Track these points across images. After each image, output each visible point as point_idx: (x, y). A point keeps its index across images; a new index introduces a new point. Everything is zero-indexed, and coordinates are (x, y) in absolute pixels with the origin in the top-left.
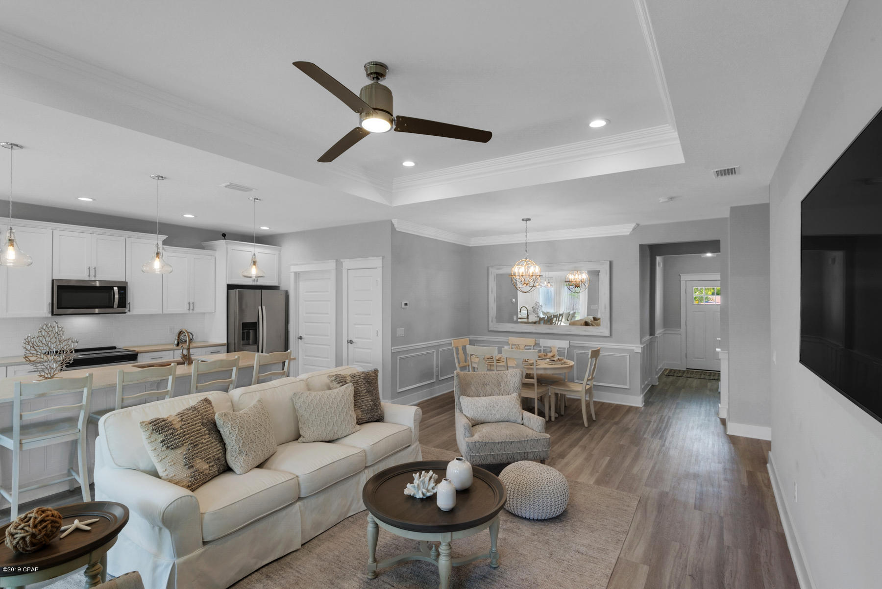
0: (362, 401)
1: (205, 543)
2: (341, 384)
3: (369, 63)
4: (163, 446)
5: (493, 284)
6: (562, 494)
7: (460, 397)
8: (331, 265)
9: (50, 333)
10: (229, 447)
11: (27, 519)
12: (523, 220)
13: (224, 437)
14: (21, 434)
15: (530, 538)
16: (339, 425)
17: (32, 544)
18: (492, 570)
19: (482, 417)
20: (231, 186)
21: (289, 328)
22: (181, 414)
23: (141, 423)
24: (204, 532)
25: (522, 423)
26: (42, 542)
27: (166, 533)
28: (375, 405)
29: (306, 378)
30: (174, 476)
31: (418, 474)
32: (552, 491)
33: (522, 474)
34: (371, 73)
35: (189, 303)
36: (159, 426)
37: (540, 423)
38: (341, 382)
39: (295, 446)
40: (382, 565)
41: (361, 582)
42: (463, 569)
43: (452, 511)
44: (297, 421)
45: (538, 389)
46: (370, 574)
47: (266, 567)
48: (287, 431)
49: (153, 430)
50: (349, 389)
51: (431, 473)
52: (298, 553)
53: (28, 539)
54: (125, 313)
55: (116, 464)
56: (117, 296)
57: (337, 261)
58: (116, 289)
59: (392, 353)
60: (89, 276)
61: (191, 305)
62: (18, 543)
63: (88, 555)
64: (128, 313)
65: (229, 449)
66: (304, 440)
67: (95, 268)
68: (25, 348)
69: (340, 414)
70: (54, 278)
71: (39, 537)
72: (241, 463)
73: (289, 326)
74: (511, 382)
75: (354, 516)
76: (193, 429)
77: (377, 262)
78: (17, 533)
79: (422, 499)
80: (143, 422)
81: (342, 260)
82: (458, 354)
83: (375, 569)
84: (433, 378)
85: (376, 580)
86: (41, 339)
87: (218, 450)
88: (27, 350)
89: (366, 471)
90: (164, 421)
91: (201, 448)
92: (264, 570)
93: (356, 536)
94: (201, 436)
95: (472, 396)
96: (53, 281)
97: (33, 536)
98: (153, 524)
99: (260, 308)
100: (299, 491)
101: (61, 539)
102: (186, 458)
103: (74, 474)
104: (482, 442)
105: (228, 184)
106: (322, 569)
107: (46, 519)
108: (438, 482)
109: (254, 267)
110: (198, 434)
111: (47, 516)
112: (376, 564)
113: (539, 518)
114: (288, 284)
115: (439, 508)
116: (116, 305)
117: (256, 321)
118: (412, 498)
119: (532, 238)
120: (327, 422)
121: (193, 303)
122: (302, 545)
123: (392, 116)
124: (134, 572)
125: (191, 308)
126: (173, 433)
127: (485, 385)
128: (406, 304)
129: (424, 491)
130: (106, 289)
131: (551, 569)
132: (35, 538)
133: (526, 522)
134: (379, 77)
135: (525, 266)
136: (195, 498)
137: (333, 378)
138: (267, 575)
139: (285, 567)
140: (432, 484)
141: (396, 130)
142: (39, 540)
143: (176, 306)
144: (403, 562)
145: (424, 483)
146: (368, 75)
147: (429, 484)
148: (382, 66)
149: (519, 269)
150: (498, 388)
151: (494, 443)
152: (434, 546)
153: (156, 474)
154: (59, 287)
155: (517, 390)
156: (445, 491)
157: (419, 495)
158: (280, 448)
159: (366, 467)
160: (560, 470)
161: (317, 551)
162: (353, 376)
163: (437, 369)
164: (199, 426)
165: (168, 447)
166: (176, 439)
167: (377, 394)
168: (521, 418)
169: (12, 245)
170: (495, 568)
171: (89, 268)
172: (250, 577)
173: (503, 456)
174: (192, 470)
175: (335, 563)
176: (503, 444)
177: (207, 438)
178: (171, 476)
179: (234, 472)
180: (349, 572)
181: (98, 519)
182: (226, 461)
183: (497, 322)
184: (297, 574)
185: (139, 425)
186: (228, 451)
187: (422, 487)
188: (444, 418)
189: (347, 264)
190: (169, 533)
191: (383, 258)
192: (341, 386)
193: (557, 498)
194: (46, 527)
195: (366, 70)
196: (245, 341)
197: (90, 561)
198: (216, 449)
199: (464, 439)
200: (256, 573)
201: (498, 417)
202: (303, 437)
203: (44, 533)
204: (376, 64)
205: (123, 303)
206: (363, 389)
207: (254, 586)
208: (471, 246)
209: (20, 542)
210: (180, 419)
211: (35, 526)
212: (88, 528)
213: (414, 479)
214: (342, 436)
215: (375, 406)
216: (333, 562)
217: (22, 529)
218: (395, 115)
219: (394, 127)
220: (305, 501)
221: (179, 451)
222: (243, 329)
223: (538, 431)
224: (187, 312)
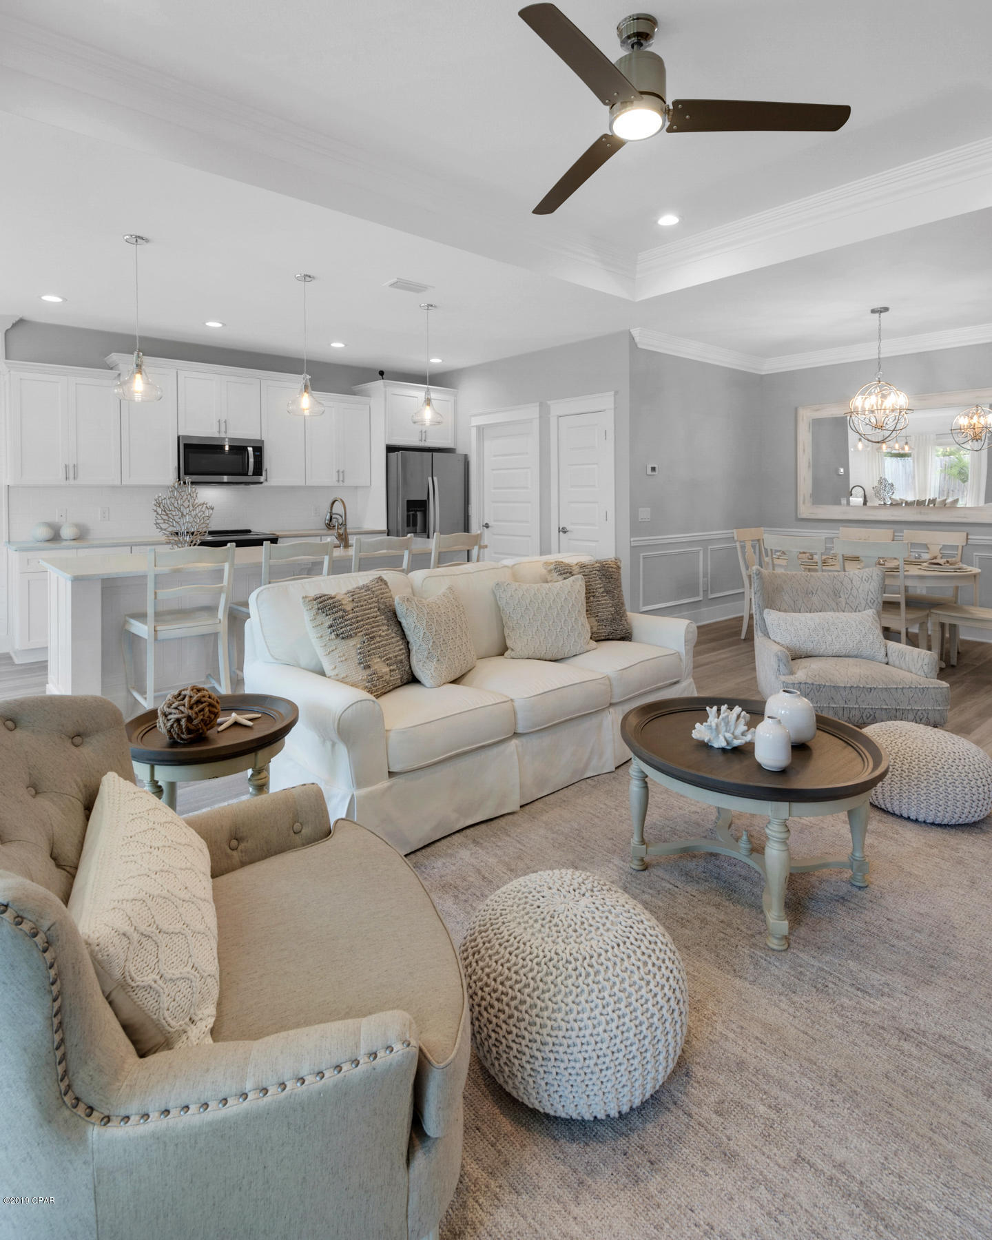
0: (598, 605)
1: (391, 774)
2: (564, 576)
3: (626, 19)
4: (331, 633)
5: (805, 436)
6: (985, 783)
7: (763, 610)
8: (532, 412)
9: (183, 494)
10: (414, 648)
11: (181, 697)
12: (873, 311)
13: (407, 632)
14: (156, 621)
15: (923, 851)
16: (565, 637)
17: (189, 731)
18: (855, 890)
19: (808, 647)
20: (399, 285)
21: (470, 512)
22: (352, 593)
23: (303, 598)
24: (390, 760)
25: (885, 660)
26: (198, 730)
27: (342, 749)
28: (617, 613)
29: (513, 563)
30: (347, 676)
31: (715, 708)
32: (964, 774)
33: (900, 740)
34: (629, 37)
35: (338, 472)
36: (325, 605)
37: (926, 661)
38: (564, 573)
39: (499, 660)
40: (655, 851)
41: (622, 872)
42: (800, 881)
43: (783, 772)
44: (502, 627)
45: (906, 613)
46: (636, 862)
47: (472, 829)
48: (488, 639)
49: (319, 609)
50: (577, 585)
51: (737, 709)
52: (515, 817)
53: (183, 722)
54: (261, 483)
55: (272, 656)
56: (251, 460)
57: (541, 405)
58: (250, 449)
59: (632, 547)
60: (219, 432)
61: (341, 474)
62: (172, 726)
63: (253, 754)
64: (265, 484)
65: (414, 650)
66: (513, 654)
67: (225, 422)
68: (156, 511)
69: (566, 620)
70: (180, 434)
71: (195, 722)
72: (432, 670)
73: (470, 509)
74: (860, 591)
75: (596, 778)
76: (368, 614)
77: (606, 401)
78: (170, 714)
79: (723, 750)
80: (306, 597)
81: (548, 402)
82: (744, 553)
83: (643, 855)
84: (698, 595)
85: (646, 873)
86: (173, 500)
87: (400, 650)
88: (158, 514)
89: (611, 710)
90: (332, 598)
91: (379, 642)
92: (468, 831)
93: (602, 806)
94: (378, 626)
95: (785, 611)
96: (179, 438)
97: (189, 719)
98: (324, 736)
99: (430, 479)
100: (516, 724)
101: (218, 732)
102: (360, 653)
103: (213, 681)
104: (813, 684)
105: (395, 280)
106: (556, 845)
107: (203, 699)
108: (752, 725)
109: (428, 408)
110: (374, 622)
111: (204, 696)
112: (644, 846)
113: (938, 821)
114: (468, 445)
115: (759, 766)
116: (250, 473)
117: (425, 498)
118: (705, 746)
119: (891, 348)
120: (547, 630)
121: (343, 472)
122: (521, 807)
123: (665, 103)
124: (313, 784)
125: (341, 479)
126: (343, 617)
127: (808, 593)
128: (653, 469)
129: (728, 735)
130: (239, 449)
131: (976, 905)
132: (191, 723)
133: (910, 825)
134: (642, 41)
135: (877, 396)
136: (379, 705)
137: (552, 567)
138: (474, 840)
139: (499, 833)
140: (742, 727)
141: (670, 130)
142: (195, 726)
143: (323, 476)
144: (687, 853)
145: (727, 724)
146: (623, 43)
147: (736, 726)
148: (649, 20)
149: (864, 401)
150: (836, 599)
151: (836, 688)
152: (744, 833)
153: (323, 673)
154: (186, 446)
155: (873, 604)
156: (771, 737)
157: (720, 743)
158: (480, 664)
159: (611, 705)
160: (978, 743)
161: (544, 818)
162: (582, 566)
163: (705, 579)
164: (374, 612)
165: (337, 635)
166: (346, 625)
167: (620, 597)
168: (883, 653)
169: (140, 372)
170: (860, 888)
171: (219, 421)
172: (449, 839)
173: (853, 712)
174: (369, 672)
175: (574, 838)
176: (854, 691)
177: (385, 630)
178: (342, 676)
179: (423, 685)
180: (600, 855)
181: (260, 715)
182: (410, 667)
183: (813, 504)
184: (518, 845)
185: (301, 600)
186: (413, 653)
187: (724, 729)
188: (724, 656)
189: (557, 408)
190: (346, 749)
191: (616, 393)
192: (565, 579)
193: (976, 788)
194: (202, 710)
195: (620, 35)
196: (411, 528)
197: (255, 765)
198: (397, 647)
199: (777, 678)
200: (458, 835)
201: (837, 647)
202: (512, 650)
203: (201, 717)
204: (638, 19)
205: (258, 470)
206: (599, 586)
207: (457, 852)
208: (763, 373)
209: (175, 725)
210: (351, 599)
211: (191, 708)
212: (250, 723)
213: (708, 717)
214: (570, 655)
215: (618, 615)
216: (570, 837)
217: (176, 708)
218: (669, 101)
219: (668, 124)
220: (524, 739)
221: (352, 642)
222: (408, 510)
223: (923, 674)
224: (336, 484)
